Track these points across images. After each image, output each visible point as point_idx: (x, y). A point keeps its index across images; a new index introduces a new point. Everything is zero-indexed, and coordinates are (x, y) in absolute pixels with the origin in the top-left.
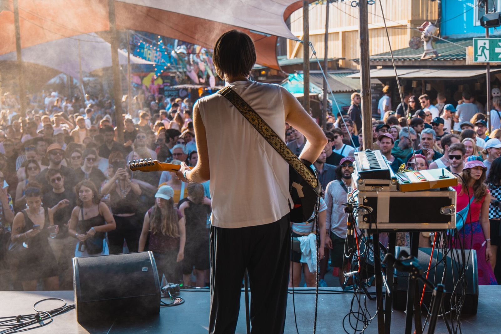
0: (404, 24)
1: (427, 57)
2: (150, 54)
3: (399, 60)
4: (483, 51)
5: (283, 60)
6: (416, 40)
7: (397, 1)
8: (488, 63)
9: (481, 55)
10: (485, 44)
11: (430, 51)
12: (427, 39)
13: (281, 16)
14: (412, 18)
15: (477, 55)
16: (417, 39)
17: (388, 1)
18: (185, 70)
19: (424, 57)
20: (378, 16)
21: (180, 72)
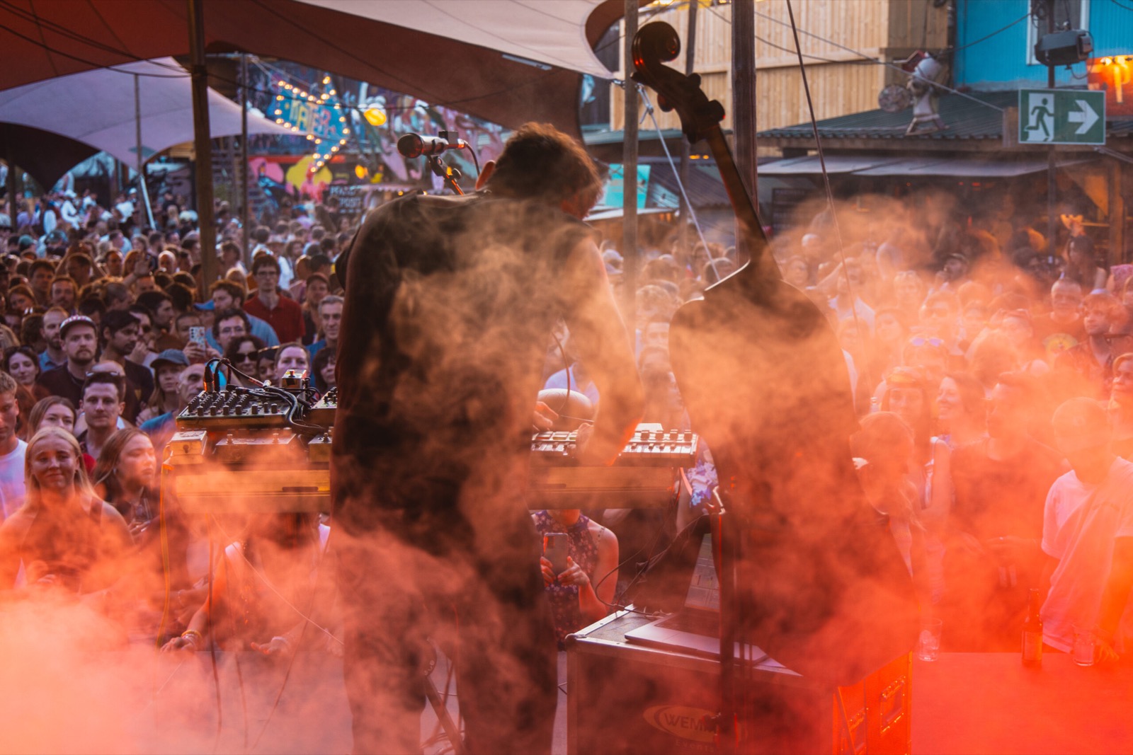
0: (871, 56)
1: (919, 132)
2: (303, 114)
3: (857, 136)
4: (1040, 118)
5: (599, 133)
6: (895, 92)
7: (856, 3)
8: (1051, 146)
9: (1036, 128)
10: (1045, 101)
11: (926, 119)
12: (920, 91)
13: (581, 26)
14: (889, 43)
15: (1027, 126)
16: (897, 90)
17: (837, 2)
18: (378, 150)
19: (913, 130)
20: (813, 36)
21: (367, 155)
